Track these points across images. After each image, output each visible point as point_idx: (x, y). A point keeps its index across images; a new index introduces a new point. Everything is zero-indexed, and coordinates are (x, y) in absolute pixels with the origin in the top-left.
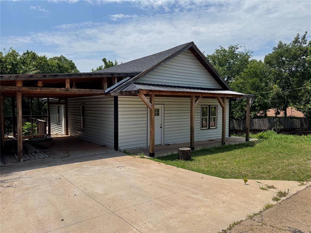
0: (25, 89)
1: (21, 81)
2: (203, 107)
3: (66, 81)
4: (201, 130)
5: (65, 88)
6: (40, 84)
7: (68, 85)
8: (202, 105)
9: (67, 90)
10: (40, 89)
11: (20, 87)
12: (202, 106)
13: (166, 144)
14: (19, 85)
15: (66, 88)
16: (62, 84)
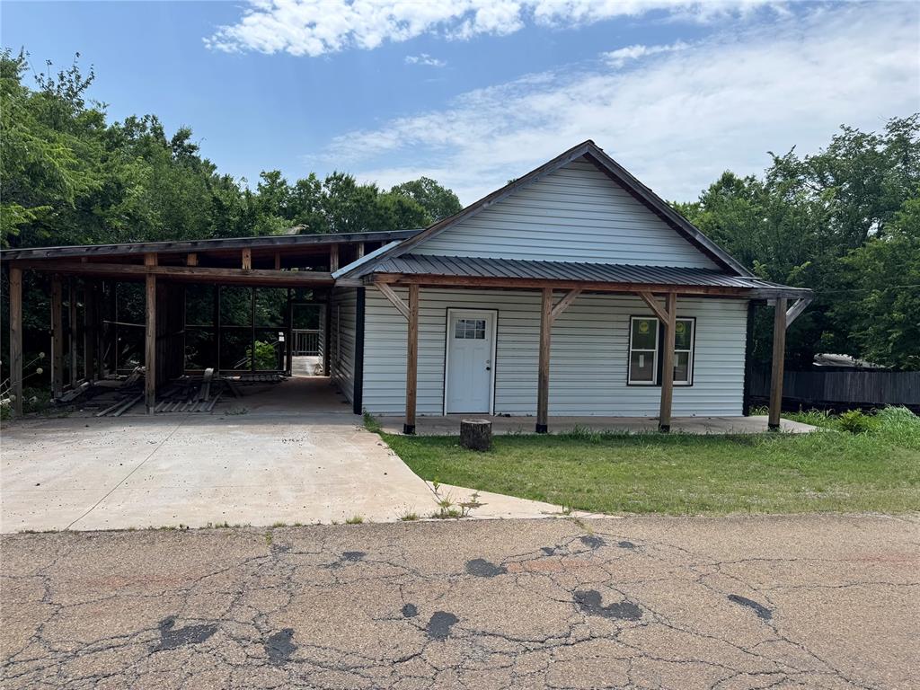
0: (163, 270)
1: (153, 254)
2: (634, 320)
3: (244, 254)
4: (628, 385)
5: (241, 268)
6: (192, 260)
7: (247, 263)
8: (632, 316)
9: (245, 272)
10: (190, 271)
11: (151, 267)
12: (633, 318)
13: (503, 413)
14: (150, 262)
15: (244, 267)
16: (233, 260)
